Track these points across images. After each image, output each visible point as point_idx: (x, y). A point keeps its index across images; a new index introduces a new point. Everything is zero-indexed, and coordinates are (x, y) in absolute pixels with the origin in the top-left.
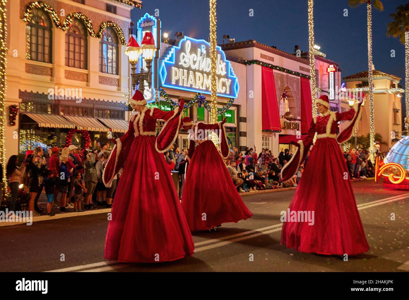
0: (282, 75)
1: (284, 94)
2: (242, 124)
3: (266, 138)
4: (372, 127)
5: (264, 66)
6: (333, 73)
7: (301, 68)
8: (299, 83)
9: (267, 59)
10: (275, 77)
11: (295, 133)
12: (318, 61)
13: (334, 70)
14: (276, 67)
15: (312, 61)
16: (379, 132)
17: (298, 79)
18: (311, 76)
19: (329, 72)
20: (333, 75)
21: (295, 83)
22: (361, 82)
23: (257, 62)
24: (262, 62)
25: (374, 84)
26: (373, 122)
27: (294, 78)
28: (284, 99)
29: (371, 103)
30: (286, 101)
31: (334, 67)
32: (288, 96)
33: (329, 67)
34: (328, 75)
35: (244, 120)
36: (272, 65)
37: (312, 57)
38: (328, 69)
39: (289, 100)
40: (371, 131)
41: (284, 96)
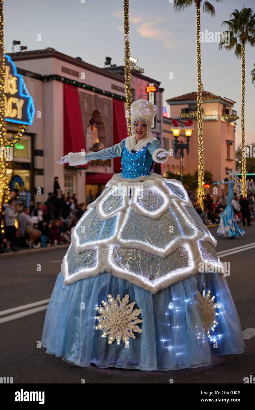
0: (90, 95)
1: (92, 120)
2: (38, 159)
3: (69, 177)
4: (200, 163)
5: (67, 83)
6: (153, 93)
7: (114, 87)
8: (110, 105)
9: (69, 74)
10: (80, 97)
11: (106, 170)
12: (135, 79)
13: (154, 90)
14: (81, 85)
15: (128, 78)
16: (209, 169)
17: (110, 101)
18: (127, 97)
19: (148, 93)
20: (153, 97)
21: (105, 106)
22: (187, 106)
23: (58, 78)
24: (63, 77)
25: (203, 108)
26: (202, 156)
27: (104, 99)
28: (92, 127)
29: (200, 133)
30: (95, 129)
31: (155, 86)
32: (97, 123)
33: (148, 86)
34: (147, 97)
35: (41, 153)
36: (77, 82)
37: (127, 72)
38: (148, 88)
39: (98, 128)
40: (199, 168)
41: (92, 122)
